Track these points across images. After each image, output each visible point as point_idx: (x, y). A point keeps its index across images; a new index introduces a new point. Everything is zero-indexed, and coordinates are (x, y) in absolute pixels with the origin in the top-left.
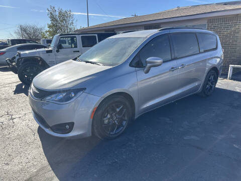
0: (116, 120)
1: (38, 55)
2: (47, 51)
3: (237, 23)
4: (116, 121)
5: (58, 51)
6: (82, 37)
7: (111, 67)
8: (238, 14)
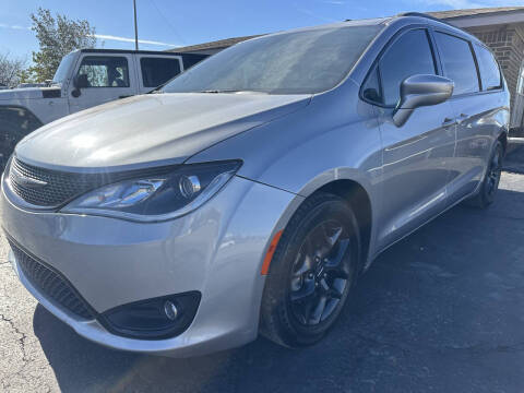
0: (322, 276)
1: (18, 103)
2: (44, 92)
3: (503, 44)
4: (323, 281)
5: (76, 94)
6: (142, 60)
7: (309, 96)
8: (506, 25)
